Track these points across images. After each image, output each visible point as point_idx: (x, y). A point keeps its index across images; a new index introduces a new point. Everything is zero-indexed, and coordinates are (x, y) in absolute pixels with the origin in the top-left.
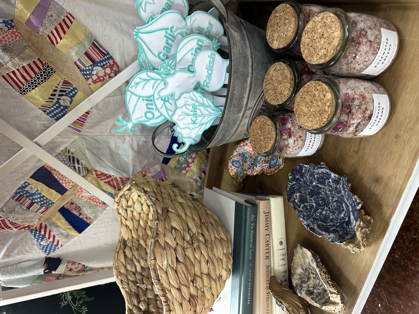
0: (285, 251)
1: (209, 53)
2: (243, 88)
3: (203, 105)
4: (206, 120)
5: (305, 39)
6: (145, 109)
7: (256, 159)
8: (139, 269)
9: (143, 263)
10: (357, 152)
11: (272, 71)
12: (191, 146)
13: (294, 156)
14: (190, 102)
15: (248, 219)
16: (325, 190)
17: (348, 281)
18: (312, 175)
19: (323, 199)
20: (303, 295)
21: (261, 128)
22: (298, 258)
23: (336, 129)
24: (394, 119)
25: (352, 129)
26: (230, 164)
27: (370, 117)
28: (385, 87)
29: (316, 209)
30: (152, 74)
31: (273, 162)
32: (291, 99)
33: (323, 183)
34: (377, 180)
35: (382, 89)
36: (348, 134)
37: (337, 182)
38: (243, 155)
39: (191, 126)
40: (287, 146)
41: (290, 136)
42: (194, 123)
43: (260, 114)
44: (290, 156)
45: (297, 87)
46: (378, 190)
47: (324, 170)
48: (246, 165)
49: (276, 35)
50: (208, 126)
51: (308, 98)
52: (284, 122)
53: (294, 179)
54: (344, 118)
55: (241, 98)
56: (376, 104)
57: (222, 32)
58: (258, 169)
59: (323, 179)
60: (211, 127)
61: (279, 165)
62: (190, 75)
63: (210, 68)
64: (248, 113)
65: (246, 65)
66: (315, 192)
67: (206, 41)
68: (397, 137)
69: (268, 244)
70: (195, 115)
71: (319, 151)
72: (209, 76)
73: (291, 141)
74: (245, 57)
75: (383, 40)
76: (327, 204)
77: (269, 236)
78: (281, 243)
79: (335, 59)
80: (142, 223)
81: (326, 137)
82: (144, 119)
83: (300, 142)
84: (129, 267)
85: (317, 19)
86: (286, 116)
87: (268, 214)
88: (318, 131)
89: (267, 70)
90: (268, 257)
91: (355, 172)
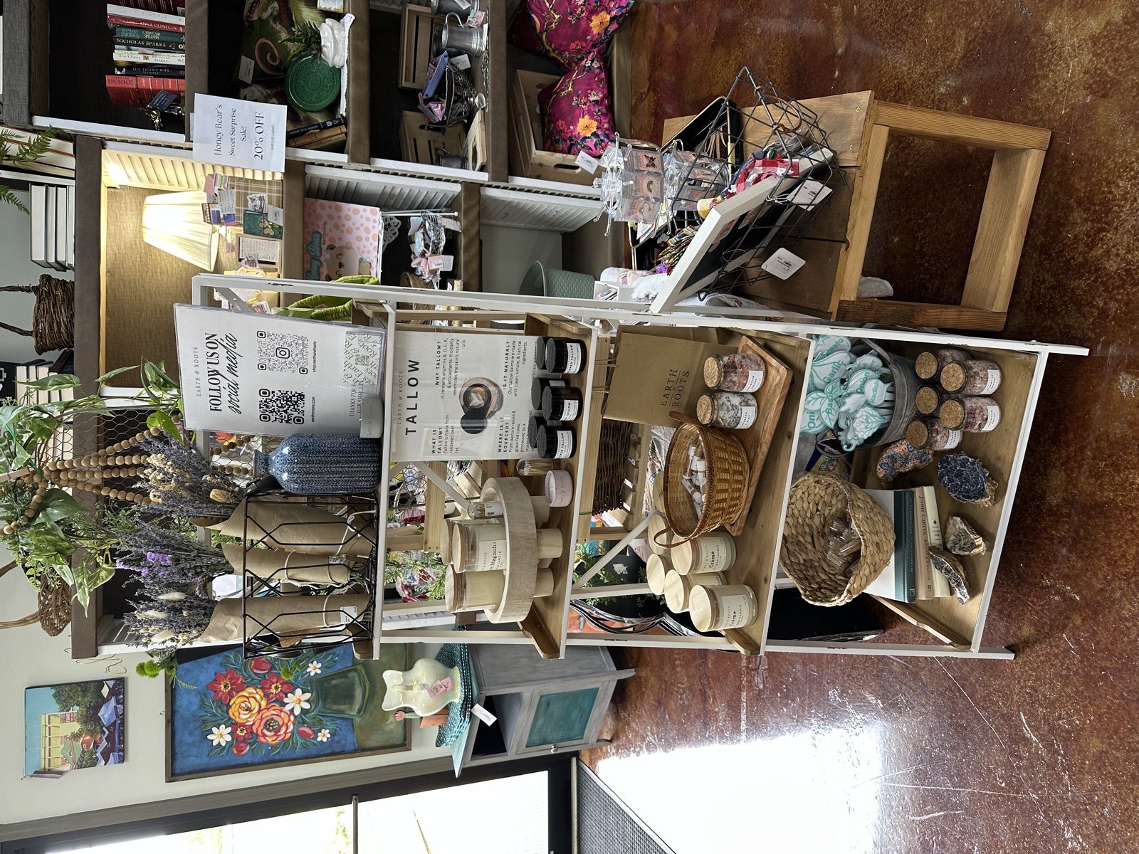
0: (939, 529)
1: (875, 381)
2: (903, 404)
3: (872, 415)
4: (874, 425)
5: (943, 376)
6: (809, 421)
7: (907, 458)
8: (802, 561)
9: (804, 556)
10: (985, 443)
11: (921, 392)
12: (857, 446)
13: (941, 449)
14: (865, 414)
15: (907, 502)
16: (966, 472)
17: (988, 532)
18: (956, 462)
19: (965, 478)
20: (957, 551)
21: (916, 430)
22: (951, 529)
23: (966, 427)
24: (1003, 420)
25: (977, 426)
26: (879, 467)
27: (987, 419)
28: (997, 401)
29: (961, 486)
30: (820, 394)
31: (923, 458)
32: (937, 409)
33: (965, 467)
34: (999, 458)
35: (994, 402)
36: (975, 430)
37: (973, 464)
38: (892, 457)
39: (864, 430)
40: (936, 441)
41: (938, 434)
42: (866, 428)
43: (913, 420)
44: (938, 449)
45: (940, 403)
46: (999, 465)
47: (963, 457)
48: (897, 465)
49: (923, 370)
50: (875, 430)
51: (948, 410)
52: (933, 425)
53: (942, 467)
54: (971, 420)
55: (902, 410)
56: (989, 411)
57: (881, 364)
58: (910, 465)
59: (963, 464)
60: (878, 430)
61: (929, 460)
62: (861, 395)
63: (875, 390)
64: (906, 419)
65: (904, 389)
66: (959, 475)
67: (871, 373)
68: (1006, 430)
69: (924, 523)
70: (868, 423)
71: (959, 445)
72: (874, 396)
73: (939, 437)
74: (903, 384)
75: (990, 376)
76: (967, 480)
77: (925, 515)
78: (935, 522)
79: (963, 388)
80: (800, 521)
81: (964, 434)
82: (807, 428)
83: (945, 438)
84: (792, 559)
85: (950, 366)
86: (933, 421)
87: (923, 498)
88: (956, 429)
89: (917, 391)
90: (925, 533)
91: (985, 455)
